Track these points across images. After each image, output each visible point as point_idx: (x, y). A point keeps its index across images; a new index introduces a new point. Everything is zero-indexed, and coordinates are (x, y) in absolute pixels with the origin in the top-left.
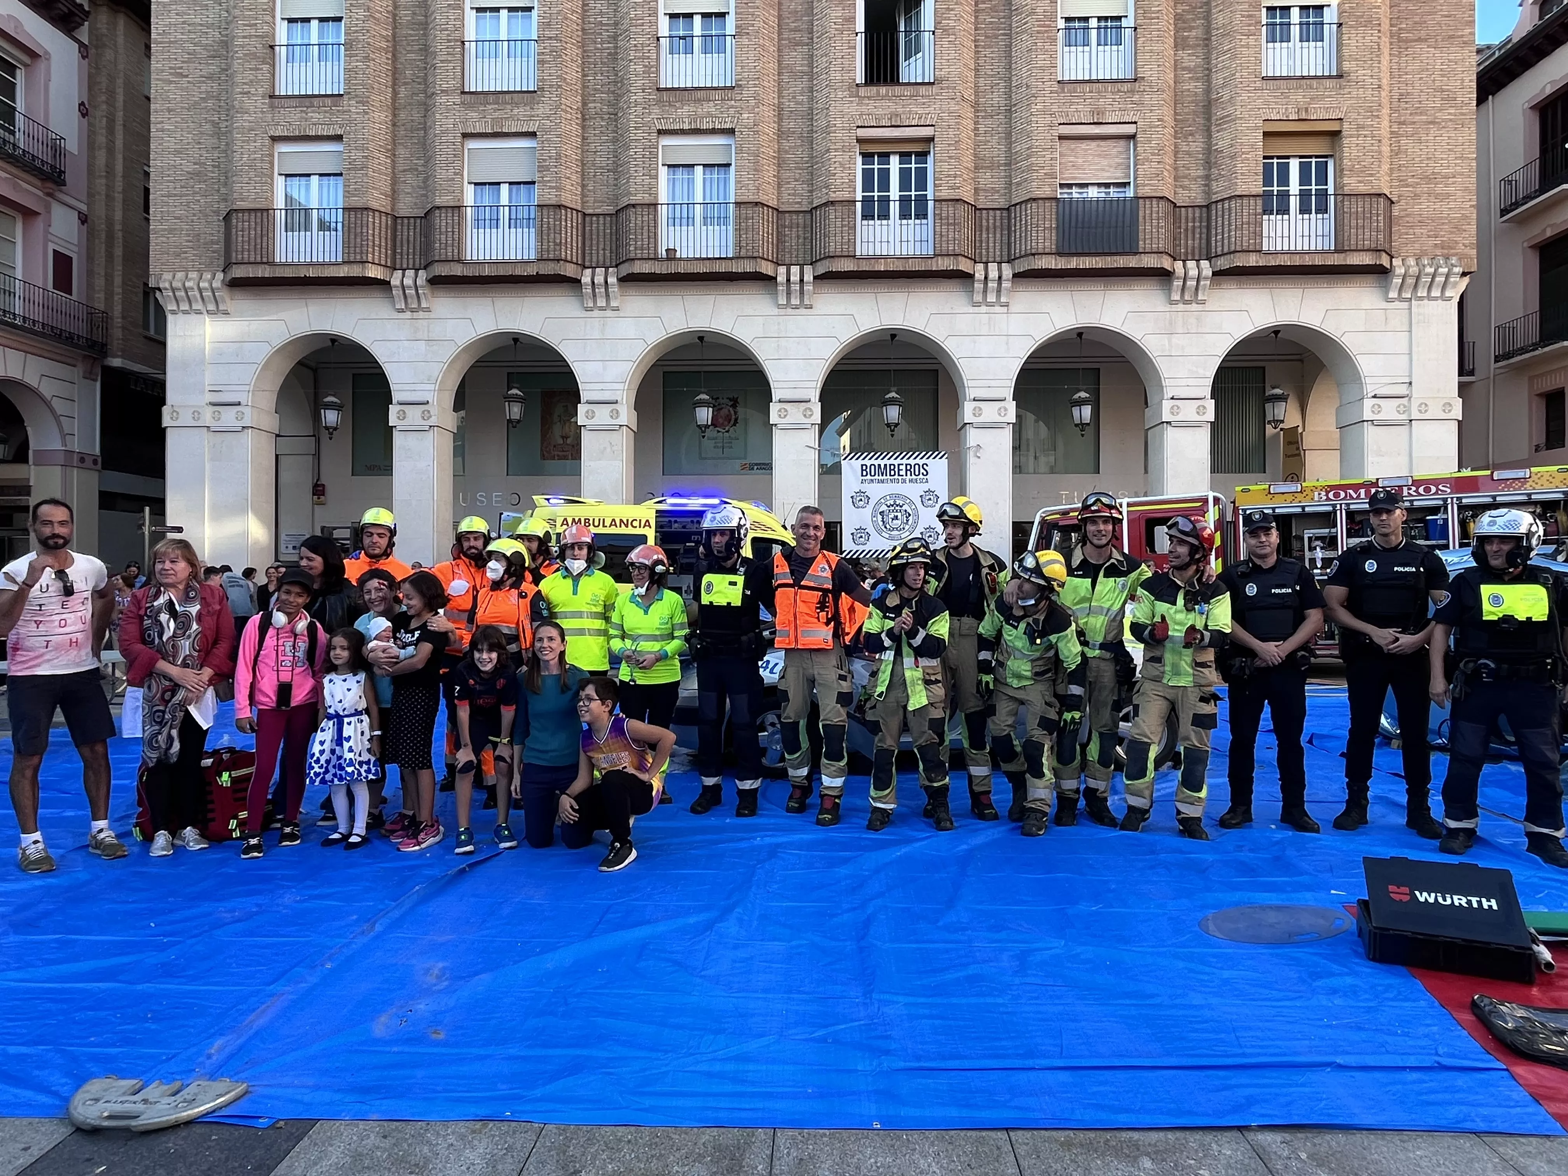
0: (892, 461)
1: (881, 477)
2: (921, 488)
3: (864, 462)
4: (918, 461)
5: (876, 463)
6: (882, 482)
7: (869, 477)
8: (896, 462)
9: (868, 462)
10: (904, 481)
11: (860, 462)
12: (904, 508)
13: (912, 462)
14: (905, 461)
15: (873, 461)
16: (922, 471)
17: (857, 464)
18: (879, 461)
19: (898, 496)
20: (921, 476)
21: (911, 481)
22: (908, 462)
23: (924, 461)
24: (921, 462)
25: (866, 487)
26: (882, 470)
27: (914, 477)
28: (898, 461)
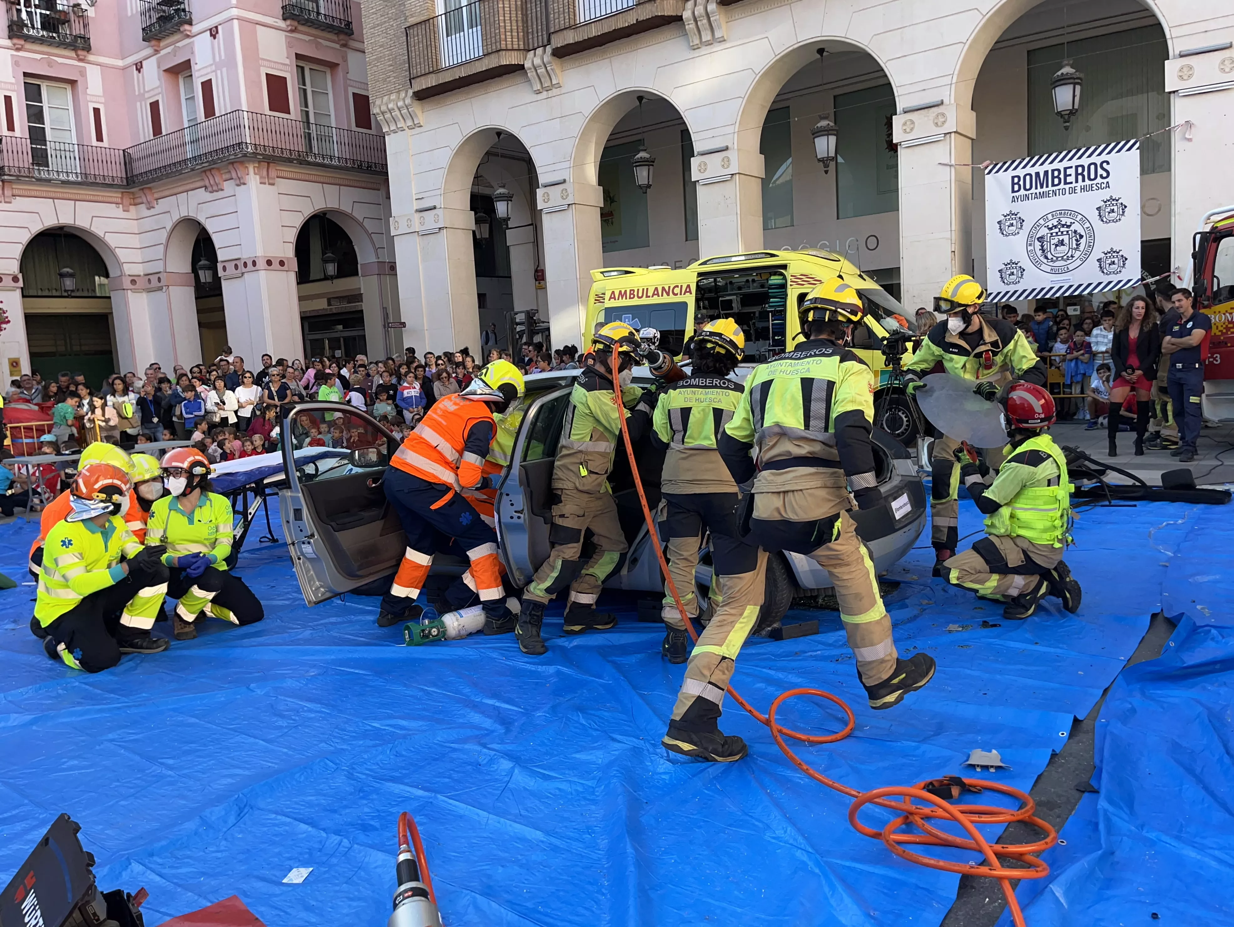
0: (1056, 165)
1: (1039, 190)
2: (1097, 197)
3: (1015, 173)
4: (1094, 159)
5: (1033, 171)
6: (1042, 195)
7: (1022, 192)
8: (1061, 166)
9: (1020, 172)
10: (1073, 191)
11: (1011, 173)
12: (1073, 228)
13: (1085, 161)
14: (1075, 162)
15: (1028, 170)
16: (1100, 171)
17: (1005, 177)
18: (1037, 168)
19: (1063, 212)
20: (1099, 180)
21: (1083, 189)
22: (1079, 162)
23: (1104, 157)
24: (1098, 160)
25: (1017, 207)
26: (1040, 180)
27: (1087, 182)
28: (1066, 163)
